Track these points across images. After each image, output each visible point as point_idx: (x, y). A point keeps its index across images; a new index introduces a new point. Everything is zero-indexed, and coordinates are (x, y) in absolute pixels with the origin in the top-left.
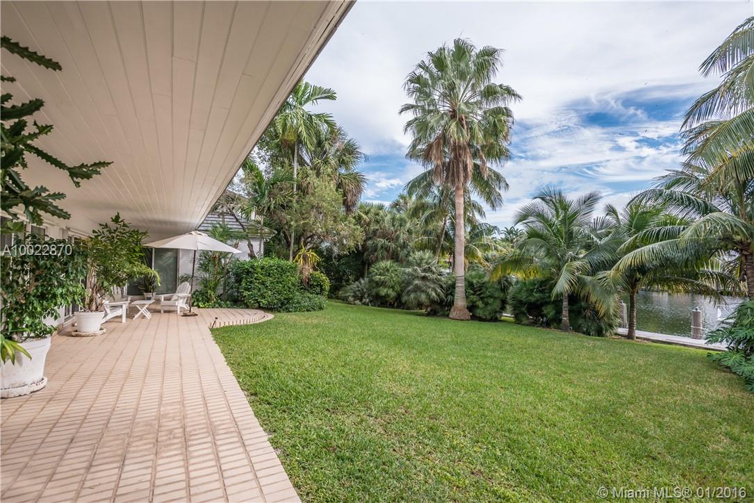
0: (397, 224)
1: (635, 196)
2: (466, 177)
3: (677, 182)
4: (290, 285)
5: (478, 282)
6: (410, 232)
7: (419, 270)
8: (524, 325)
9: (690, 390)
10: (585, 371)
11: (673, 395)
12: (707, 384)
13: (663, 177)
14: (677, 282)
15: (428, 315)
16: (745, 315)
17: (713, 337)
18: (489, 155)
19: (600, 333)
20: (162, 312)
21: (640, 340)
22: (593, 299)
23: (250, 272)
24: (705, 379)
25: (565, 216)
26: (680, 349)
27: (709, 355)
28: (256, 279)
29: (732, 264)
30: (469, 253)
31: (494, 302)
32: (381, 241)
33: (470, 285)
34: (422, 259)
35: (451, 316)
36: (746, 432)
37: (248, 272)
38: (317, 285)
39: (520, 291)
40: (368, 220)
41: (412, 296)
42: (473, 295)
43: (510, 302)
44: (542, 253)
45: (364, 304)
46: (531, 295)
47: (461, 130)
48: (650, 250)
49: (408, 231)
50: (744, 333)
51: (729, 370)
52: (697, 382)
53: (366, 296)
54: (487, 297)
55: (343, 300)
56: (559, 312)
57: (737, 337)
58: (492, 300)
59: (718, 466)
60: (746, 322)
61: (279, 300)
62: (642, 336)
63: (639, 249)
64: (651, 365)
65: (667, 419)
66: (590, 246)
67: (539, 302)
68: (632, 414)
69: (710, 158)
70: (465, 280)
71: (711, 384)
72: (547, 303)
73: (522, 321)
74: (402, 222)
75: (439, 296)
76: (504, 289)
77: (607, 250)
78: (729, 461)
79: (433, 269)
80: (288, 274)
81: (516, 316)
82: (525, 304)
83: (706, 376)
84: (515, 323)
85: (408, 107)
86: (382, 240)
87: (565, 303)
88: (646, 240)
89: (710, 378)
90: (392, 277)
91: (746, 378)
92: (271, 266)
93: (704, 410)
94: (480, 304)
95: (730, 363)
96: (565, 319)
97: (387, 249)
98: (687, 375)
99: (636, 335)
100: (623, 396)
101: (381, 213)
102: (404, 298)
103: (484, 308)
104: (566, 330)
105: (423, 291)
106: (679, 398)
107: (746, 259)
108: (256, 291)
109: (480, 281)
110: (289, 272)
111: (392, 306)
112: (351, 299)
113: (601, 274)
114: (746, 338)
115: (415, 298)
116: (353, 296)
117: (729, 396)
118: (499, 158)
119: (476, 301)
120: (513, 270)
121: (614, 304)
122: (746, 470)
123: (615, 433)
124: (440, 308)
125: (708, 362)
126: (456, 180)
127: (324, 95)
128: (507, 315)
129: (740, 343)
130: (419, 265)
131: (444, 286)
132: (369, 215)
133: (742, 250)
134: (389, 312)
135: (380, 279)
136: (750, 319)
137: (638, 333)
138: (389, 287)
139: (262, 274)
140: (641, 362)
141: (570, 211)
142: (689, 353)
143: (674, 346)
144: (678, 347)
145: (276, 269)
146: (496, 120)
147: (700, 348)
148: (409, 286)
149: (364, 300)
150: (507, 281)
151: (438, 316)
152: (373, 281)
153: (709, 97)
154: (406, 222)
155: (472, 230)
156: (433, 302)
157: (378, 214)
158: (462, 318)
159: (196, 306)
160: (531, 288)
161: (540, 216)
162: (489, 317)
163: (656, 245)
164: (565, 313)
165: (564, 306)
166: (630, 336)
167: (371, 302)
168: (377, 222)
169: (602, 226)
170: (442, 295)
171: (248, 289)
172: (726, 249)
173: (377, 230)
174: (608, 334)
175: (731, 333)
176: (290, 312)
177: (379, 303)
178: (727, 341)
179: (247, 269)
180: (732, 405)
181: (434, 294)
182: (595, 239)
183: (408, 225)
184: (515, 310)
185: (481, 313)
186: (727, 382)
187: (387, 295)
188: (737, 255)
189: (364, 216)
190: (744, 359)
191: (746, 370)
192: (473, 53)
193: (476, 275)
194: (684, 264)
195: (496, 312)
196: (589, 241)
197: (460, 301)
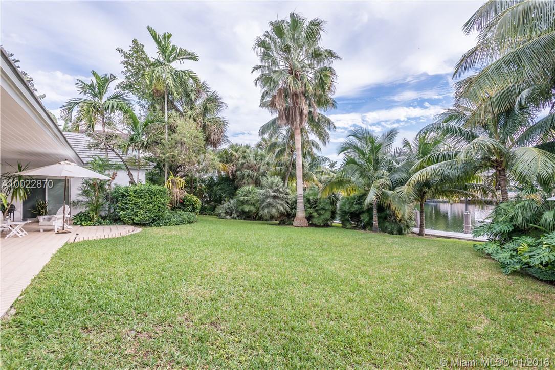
0: (259, 158)
1: (421, 129)
2: (301, 120)
3: (451, 118)
4: (159, 205)
5: (314, 199)
6: (268, 164)
7: (270, 191)
8: (347, 229)
9: (460, 275)
10: (381, 263)
11: (446, 280)
12: (472, 269)
13: (441, 115)
14: (452, 192)
15: (279, 224)
16: (500, 214)
17: (476, 232)
18: (319, 103)
19: (400, 232)
20: (42, 230)
21: (427, 236)
22: (393, 207)
23: (125, 195)
24: (471, 265)
25: (372, 147)
26: (455, 242)
27: (475, 246)
28: (129, 201)
29: (490, 178)
30: (306, 177)
31: (325, 213)
32: (246, 172)
33: (308, 201)
34: (272, 183)
35: (294, 224)
36: (503, 311)
37: (123, 196)
38: (190, 205)
39: (344, 204)
40: (237, 156)
41: (266, 210)
42: (310, 208)
43: (338, 212)
44: (357, 175)
45: (233, 218)
46: (352, 206)
47: (296, 82)
48: (432, 170)
49: (267, 164)
50: (499, 228)
51: (489, 256)
52: (465, 267)
53: (234, 212)
54: (320, 209)
55: (217, 215)
56: (371, 218)
57: (494, 231)
58: (324, 211)
59: (480, 349)
60: (501, 219)
61: (150, 217)
62: (430, 233)
63: (424, 169)
64: (432, 255)
65: (439, 303)
66: (391, 169)
67: (358, 212)
68: (411, 300)
69: (474, 97)
70: (304, 197)
71: (476, 269)
72: (363, 212)
73: (346, 226)
74: (262, 157)
75: (285, 209)
76: (333, 203)
77: (402, 171)
78: (489, 342)
79: (281, 190)
80: (158, 196)
81: (343, 223)
82: (348, 212)
83: (472, 262)
84: (342, 227)
85: (257, 68)
86: (247, 170)
87: (375, 211)
88: (430, 162)
89: (475, 264)
90: (253, 197)
91: (502, 263)
92: (142, 190)
93: (469, 293)
94: (315, 214)
95: (490, 252)
96: (375, 223)
97: (252, 177)
98: (458, 262)
99: (425, 233)
100: (407, 284)
101: (248, 151)
102: (261, 213)
103: (317, 217)
104: (376, 231)
105: (274, 207)
106: (450, 283)
107: (500, 173)
108: (129, 211)
109: (315, 197)
110: (158, 194)
111: (254, 219)
112: (223, 215)
113: (399, 189)
114: (501, 232)
115: (268, 212)
116: (225, 213)
117: (489, 278)
118: (326, 106)
119: (313, 212)
120: (338, 188)
121: (408, 210)
122: (503, 351)
123: (394, 320)
124: (286, 219)
125: (474, 251)
126: (294, 121)
127: (188, 56)
128: (337, 222)
129: (496, 236)
130: (271, 187)
131: (290, 202)
132: (238, 152)
133: (497, 167)
134: (253, 223)
135: (244, 199)
136: (504, 217)
137: (426, 231)
138: (252, 205)
139: (134, 197)
140: (425, 254)
141: (376, 143)
142: (462, 244)
143: (452, 240)
144: (454, 240)
145: (147, 192)
146: (322, 75)
147: (470, 240)
148: (264, 203)
149: (233, 215)
150: (335, 197)
151: (286, 225)
152: (239, 201)
153: (473, 52)
154: (265, 157)
155: (312, 161)
156: (282, 214)
157: (245, 152)
158: (302, 226)
159: (79, 224)
160: (352, 201)
161: (356, 148)
162: (322, 224)
163: (436, 166)
164: (375, 218)
165: (374, 213)
166: (421, 234)
167: (238, 216)
168: (244, 157)
169: (400, 154)
170: (288, 209)
171: (123, 210)
172: (486, 166)
173: (244, 163)
174: (406, 233)
175: (490, 228)
176: (160, 226)
177: (244, 217)
178: (487, 235)
179: (122, 193)
180: (491, 287)
181: (282, 208)
182: (394, 163)
183: (267, 159)
184: (341, 218)
185: (316, 221)
186: (487, 266)
187: (250, 211)
188: (494, 171)
189: (234, 153)
190: (500, 248)
191: (501, 256)
192: (304, 25)
193: (312, 193)
194: (456, 180)
195: (328, 220)
196: (391, 165)
197: (301, 213)
